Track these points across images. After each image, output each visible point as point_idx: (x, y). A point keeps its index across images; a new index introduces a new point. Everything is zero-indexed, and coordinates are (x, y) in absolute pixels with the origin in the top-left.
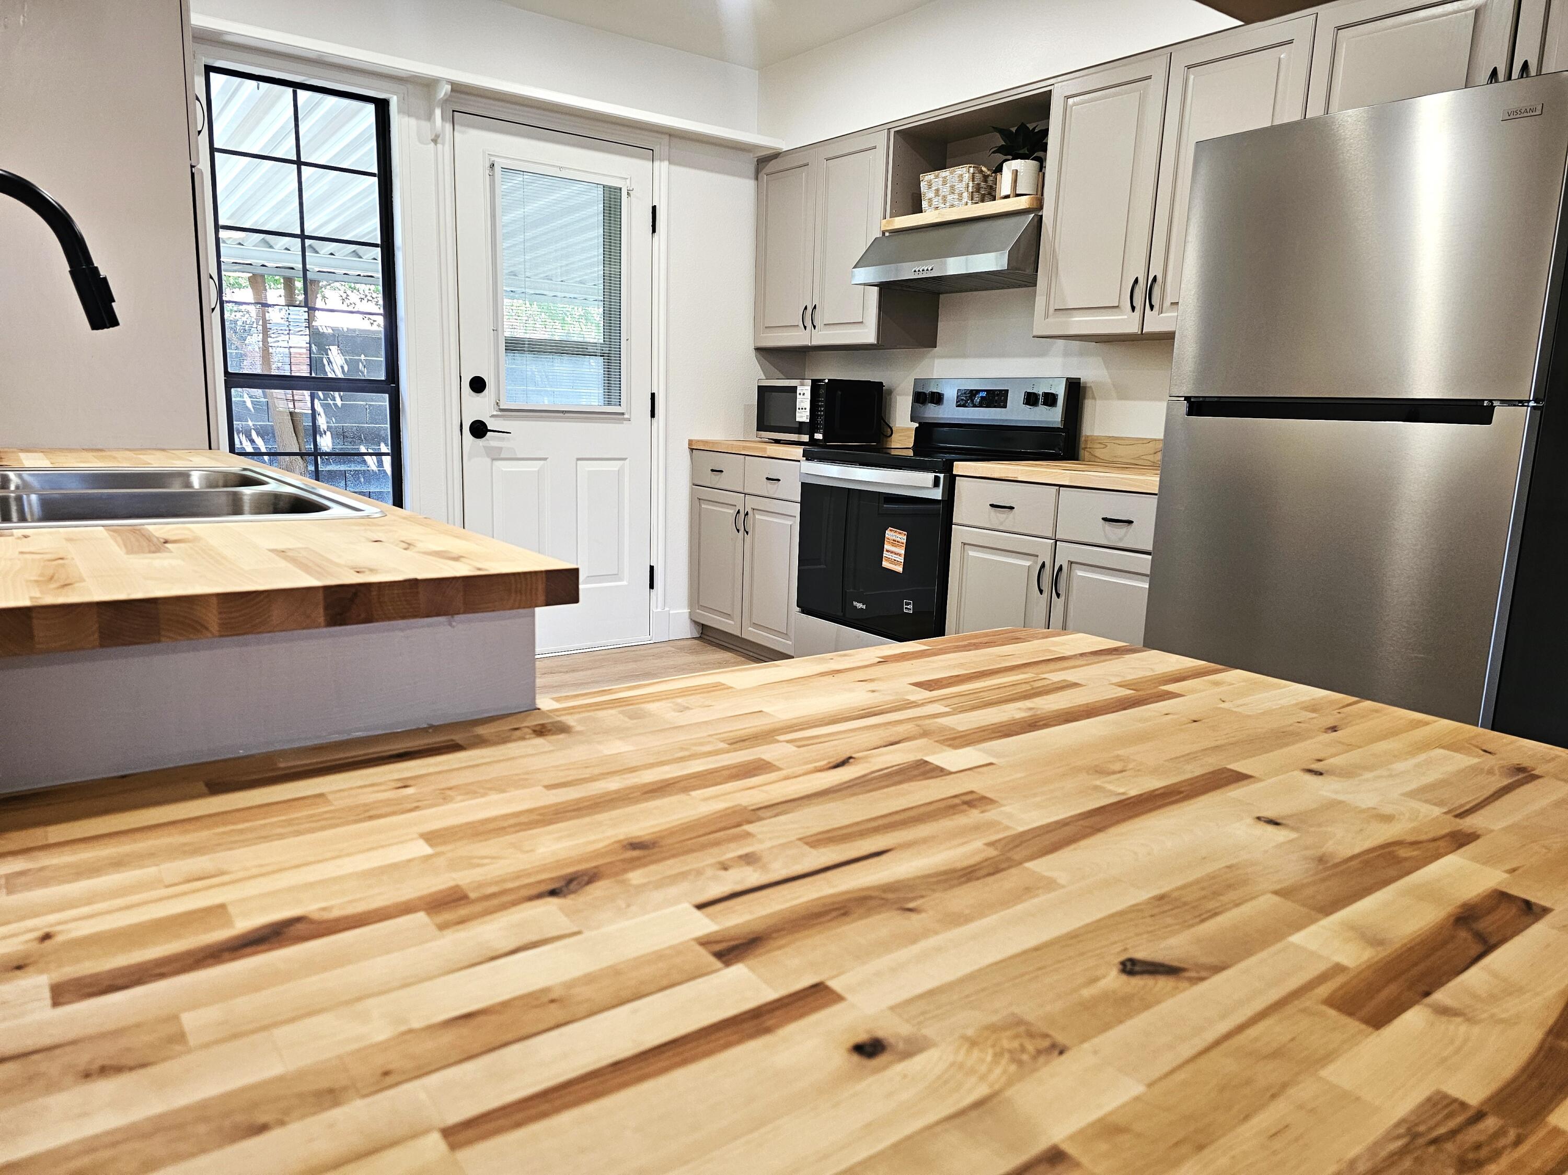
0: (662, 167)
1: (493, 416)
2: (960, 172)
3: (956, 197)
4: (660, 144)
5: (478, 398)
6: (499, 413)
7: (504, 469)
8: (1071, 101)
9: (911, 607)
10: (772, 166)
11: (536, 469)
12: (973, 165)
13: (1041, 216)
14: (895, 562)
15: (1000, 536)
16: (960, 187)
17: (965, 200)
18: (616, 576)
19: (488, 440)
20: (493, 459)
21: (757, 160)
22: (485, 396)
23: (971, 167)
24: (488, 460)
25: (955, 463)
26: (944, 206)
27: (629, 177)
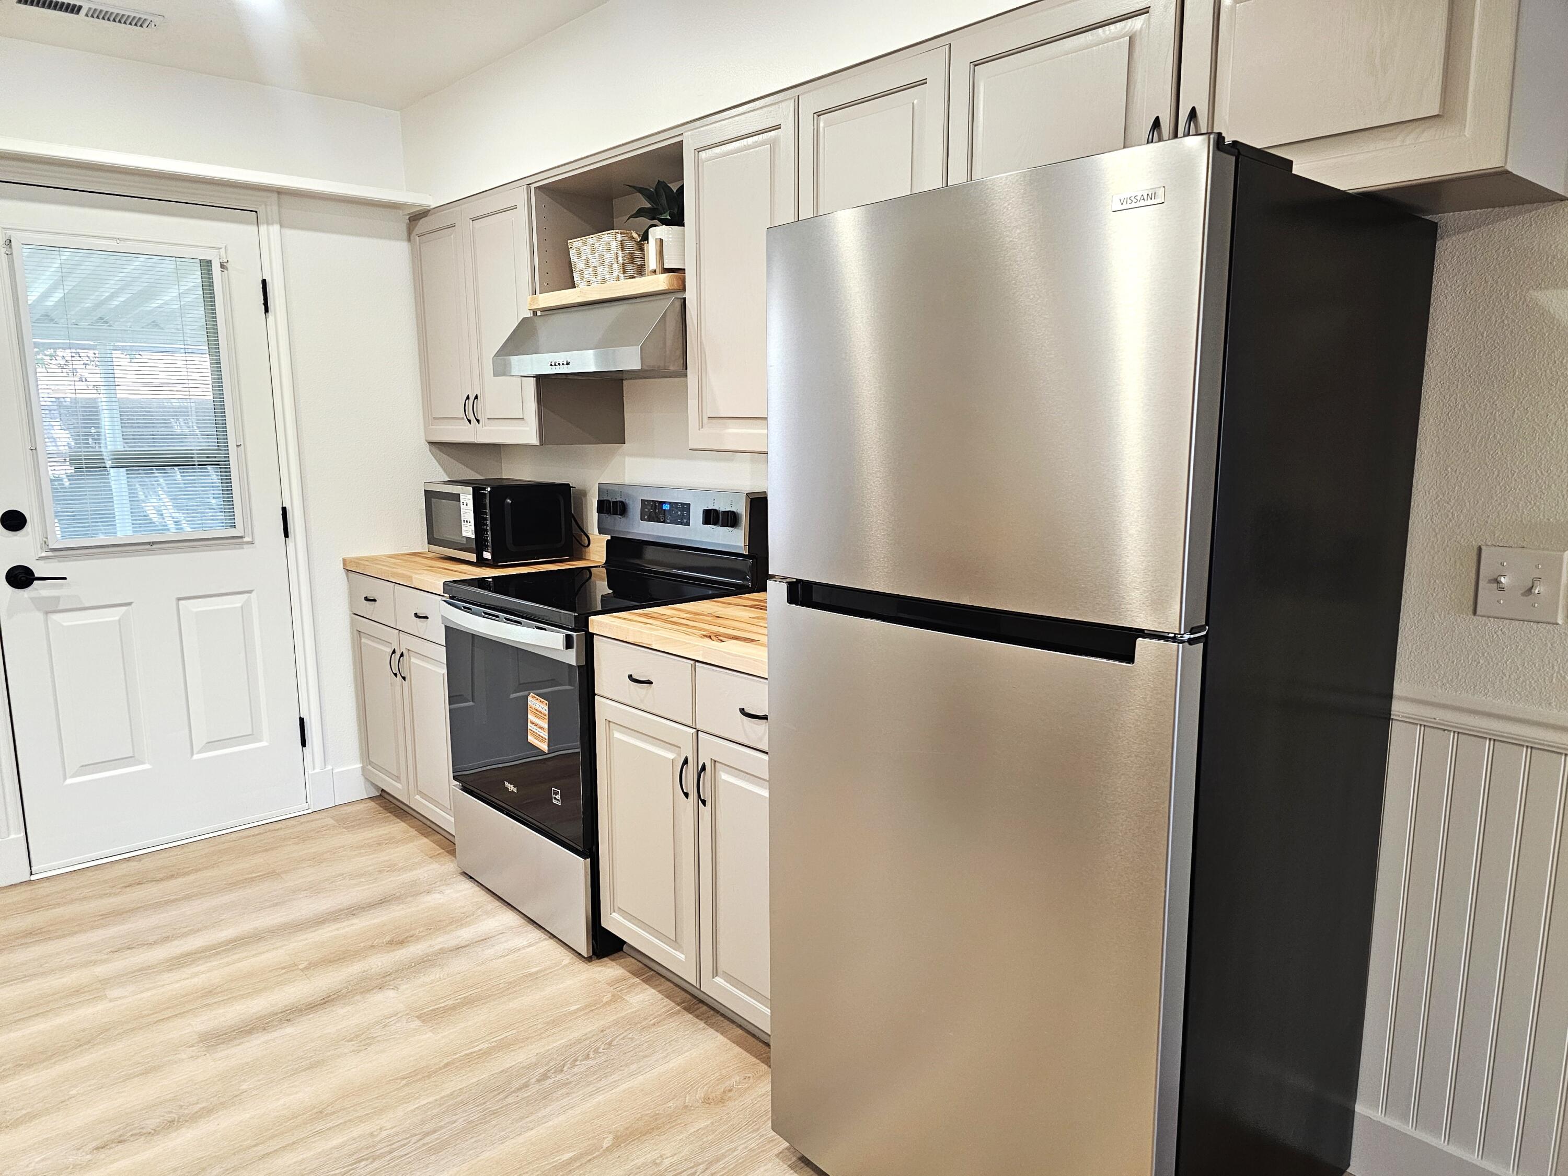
0: (271, 232)
1: (40, 558)
2: (607, 239)
3: (607, 269)
4: (266, 205)
5: (15, 538)
6: (50, 554)
7: (65, 624)
8: (703, 155)
9: (558, 797)
10: (423, 225)
11: (117, 618)
12: (619, 231)
13: (685, 299)
14: (538, 737)
15: (641, 716)
16: (609, 257)
17: (616, 273)
18: (252, 736)
19: (36, 589)
20: (47, 613)
21: (409, 219)
22: (28, 534)
23: (618, 233)
24: (40, 616)
25: (591, 618)
26: (596, 280)
27: (223, 246)
